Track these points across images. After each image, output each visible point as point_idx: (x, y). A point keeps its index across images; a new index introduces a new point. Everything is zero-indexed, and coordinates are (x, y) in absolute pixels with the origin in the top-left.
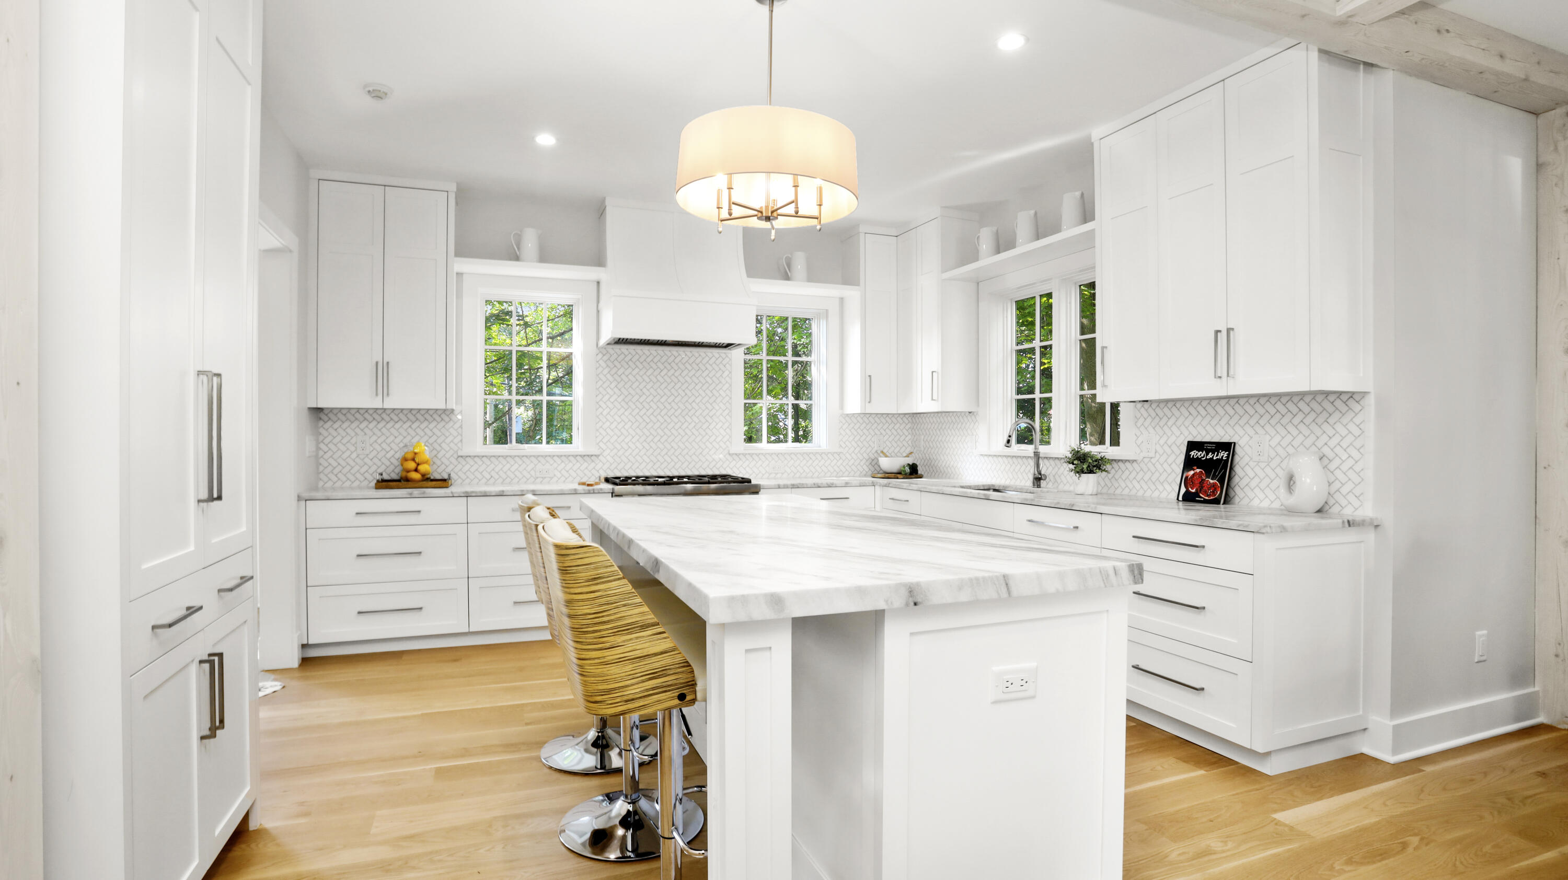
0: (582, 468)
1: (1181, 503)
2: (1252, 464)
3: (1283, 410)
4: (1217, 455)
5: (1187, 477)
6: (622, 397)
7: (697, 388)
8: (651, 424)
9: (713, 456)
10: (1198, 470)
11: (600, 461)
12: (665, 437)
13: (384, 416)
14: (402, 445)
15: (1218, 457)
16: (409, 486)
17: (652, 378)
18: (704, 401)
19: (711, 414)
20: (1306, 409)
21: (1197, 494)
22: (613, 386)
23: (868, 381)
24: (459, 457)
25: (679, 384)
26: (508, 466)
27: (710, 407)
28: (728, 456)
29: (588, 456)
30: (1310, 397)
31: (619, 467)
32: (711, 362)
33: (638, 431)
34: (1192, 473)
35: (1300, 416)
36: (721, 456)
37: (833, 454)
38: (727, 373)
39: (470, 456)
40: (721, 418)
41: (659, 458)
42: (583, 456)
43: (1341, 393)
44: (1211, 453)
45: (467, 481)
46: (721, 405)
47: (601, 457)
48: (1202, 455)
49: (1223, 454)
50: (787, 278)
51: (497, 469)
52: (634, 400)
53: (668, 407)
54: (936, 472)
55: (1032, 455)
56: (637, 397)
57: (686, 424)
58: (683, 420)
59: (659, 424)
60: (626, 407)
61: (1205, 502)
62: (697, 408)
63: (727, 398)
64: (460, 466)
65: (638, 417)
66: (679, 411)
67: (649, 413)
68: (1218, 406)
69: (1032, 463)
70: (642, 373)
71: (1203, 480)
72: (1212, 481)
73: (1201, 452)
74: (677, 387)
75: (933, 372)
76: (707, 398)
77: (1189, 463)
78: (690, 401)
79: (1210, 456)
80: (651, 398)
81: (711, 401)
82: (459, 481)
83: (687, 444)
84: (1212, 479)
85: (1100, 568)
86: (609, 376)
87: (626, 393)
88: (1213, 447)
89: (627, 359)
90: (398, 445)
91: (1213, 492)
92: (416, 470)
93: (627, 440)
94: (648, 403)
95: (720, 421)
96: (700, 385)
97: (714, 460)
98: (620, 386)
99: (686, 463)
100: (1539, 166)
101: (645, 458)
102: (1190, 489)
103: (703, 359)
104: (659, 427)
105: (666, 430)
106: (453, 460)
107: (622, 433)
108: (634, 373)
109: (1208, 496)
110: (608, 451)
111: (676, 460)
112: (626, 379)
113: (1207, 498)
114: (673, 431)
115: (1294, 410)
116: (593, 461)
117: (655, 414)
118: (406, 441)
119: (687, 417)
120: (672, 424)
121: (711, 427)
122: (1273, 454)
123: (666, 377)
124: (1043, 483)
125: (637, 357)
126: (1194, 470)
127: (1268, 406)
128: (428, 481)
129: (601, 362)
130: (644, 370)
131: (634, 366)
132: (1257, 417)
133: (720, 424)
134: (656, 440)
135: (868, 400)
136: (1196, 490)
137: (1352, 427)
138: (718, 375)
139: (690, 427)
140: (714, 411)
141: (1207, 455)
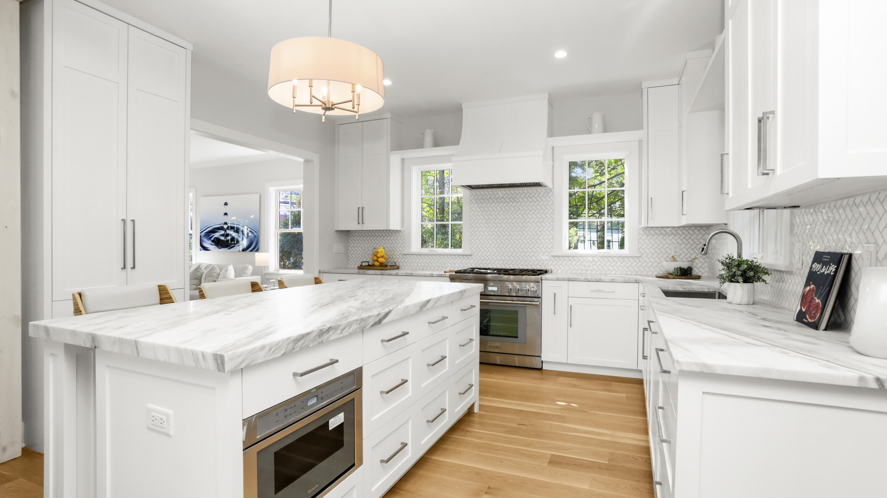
0: (463, 262)
4: (828, 269)
5: (804, 294)
6: (485, 220)
7: (531, 213)
8: (502, 237)
9: (541, 257)
11: (473, 259)
12: (510, 245)
13: (376, 233)
14: (373, 248)
15: (828, 272)
16: (373, 268)
17: (503, 208)
18: (536, 221)
19: (540, 230)
22: (479, 214)
23: (651, 202)
24: (403, 254)
25: (520, 211)
26: (425, 260)
27: (540, 225)
28: (551, 258)
29: (466, 255)
31: (483, 263)
32: (540, 195)
33: (494, 241)
34: (808, 288)
36: (546, 257)
37: (633, 257)
38: (551, 202)
39: (408, 254)
40: (547, 232)
41: (507, 257)
42: (463, 255)
44: (825, 267)
45: (407, 267)
46: (547, 223)
47: (473, 256)
48: (819, 268)
49: (832, 269)
50: (589, 132)
51: (420, 262)
52: (492, 222)
53: (513, 226)
56: (493, 220)
57: (524, 237)
58: (522, 234)
59: (506, 236)
60: (487, 226)
62: (531, 226)
63: (551, 219)
64: (403, 260)
65: (494, 233)
66: (519, 228)
67: (500, 230)
70: (496, 205)
71: (812, 298)
72: (817, 301)
73: (819, 265)
74: (518, 213)
76: (537, 219)
77: (811, 277)
78: (527, 221)
80: (502, 220)
81: (540, 221)
82: (403, 267)
83: (524, 249)
84: (818, 298)
85: (192, 351)
86: (477, 208)
87: (487, 218)
88: (828, 259)
89: (488, 198)
90: (371, 248)
92: (377, 261)
93: (488, 246)
94: (500, 224)
95: (547, 234)
96: (533, 211)
97: (542, 259)
98: (483, 214)
99: (524, 261)
101: (498, 257)
102: (803, 308)
103: (535, 194)
104: (507, 238)
105: (511, 240)
106: (401, 256)
107: (485, 242)
108: (492, 206)
110: (477, 253)
111: (517, 259)
112: (487, 210)
114: (515, 241)
116: (468, 258)
117: (504, 230)
118: (375, 246)
119: (524, 232)
120: (515, 236)
121: (540, 238)
123: (511, 207)
125: (494, 196)
126: (810, 285)
128: (383, 266)
129: (473, 201)
130: (498, 204)
131: (492, 202)
133: (546, 236)
134: (505, 246)
135: (650, 217)
136: (806, 309)
138: (545, 204)
139: (527, 238)
140: (542, 228)
141: (822, 268)
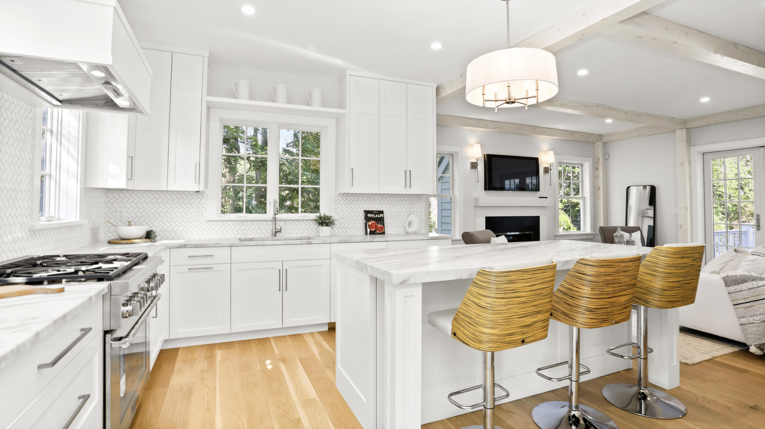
1: (368, 236)
2: (388, 218)
3: (399, 199)
4: (379, 215)
5: (369, 225)
10: (373, 222)
15: (380, 216)
20: (407, 199)
21: (375, 231)
30: (418, 196)
34: (370, 223)
35: (405, 202)
44: (376, 215)
48: (373, 216)
49: (381, 215)
61: (379, 234)
68: (375, 197)
71: (376, 225)
72: (380, 226)
73: (372, 215)
77: (368, 219)
79: (376, 216)
84: (380, 225)
88: (377, 212)
91: (382, 230)
102: (372, 229)
109: (380, 231)
113: (380, 232)
115: (403, 199)
122: (396, 215)
126: (371, 222)
127: (394, 198)
132: (390, 201)
136: (375, 229)
137: (419, 205)
141: (375, 215)
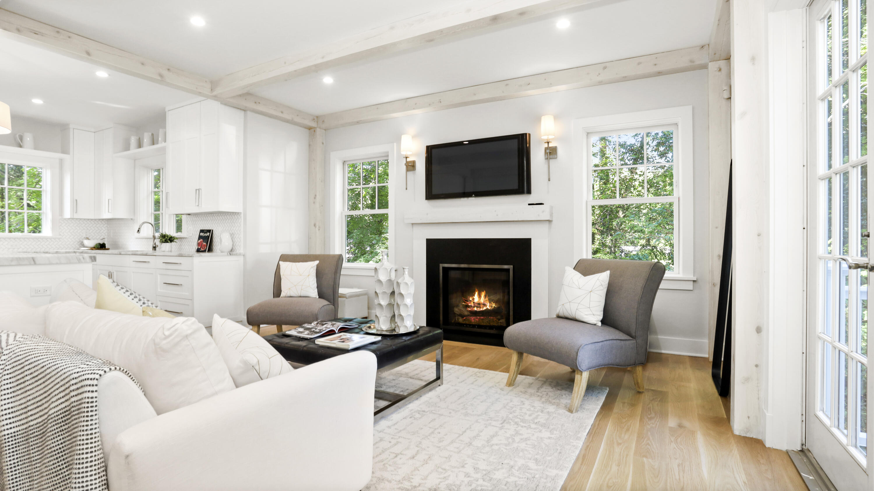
1: (196, 253)
2: (219, 237)
3: (224, 218)
4: (208, 235)
5: (199, 243)
10: (203, 240)
20: (229, 218)
21: (202, 249)
23: (75, 203)
34: (201, 241)
35: (228, 220)
37: (54, 238)
43: (236, 213)
48: (204, 235)
49: (210, 234)
50: (21, 146)
54: (116, 246)
55: (152, 237)
61: (204, 252)
69: (152, 240)
71: (203, 244)
73: (203, 233)
75: (109, 200)
77: (200, 237)
79: (206, 235)
84: (205, 243)
88: (206, 231)
100: (310, 145)
102: (199, 247)
113: (205, 250)
124: (157, 249)
127: (221, 217)
132: (218, 220)
135: (75, 211)
137: (238, 224)
